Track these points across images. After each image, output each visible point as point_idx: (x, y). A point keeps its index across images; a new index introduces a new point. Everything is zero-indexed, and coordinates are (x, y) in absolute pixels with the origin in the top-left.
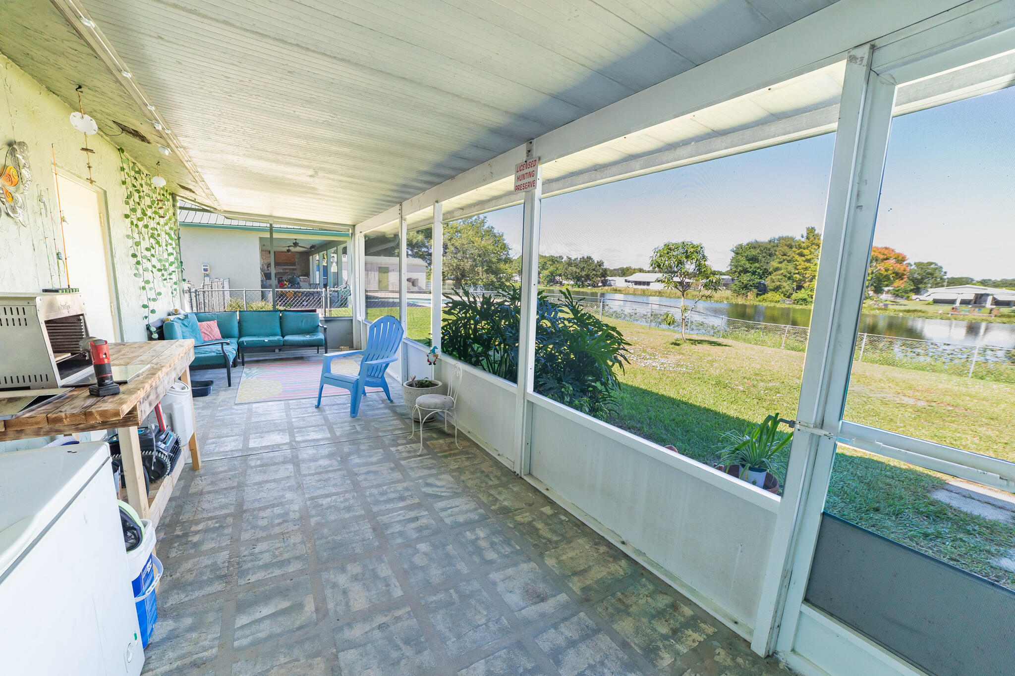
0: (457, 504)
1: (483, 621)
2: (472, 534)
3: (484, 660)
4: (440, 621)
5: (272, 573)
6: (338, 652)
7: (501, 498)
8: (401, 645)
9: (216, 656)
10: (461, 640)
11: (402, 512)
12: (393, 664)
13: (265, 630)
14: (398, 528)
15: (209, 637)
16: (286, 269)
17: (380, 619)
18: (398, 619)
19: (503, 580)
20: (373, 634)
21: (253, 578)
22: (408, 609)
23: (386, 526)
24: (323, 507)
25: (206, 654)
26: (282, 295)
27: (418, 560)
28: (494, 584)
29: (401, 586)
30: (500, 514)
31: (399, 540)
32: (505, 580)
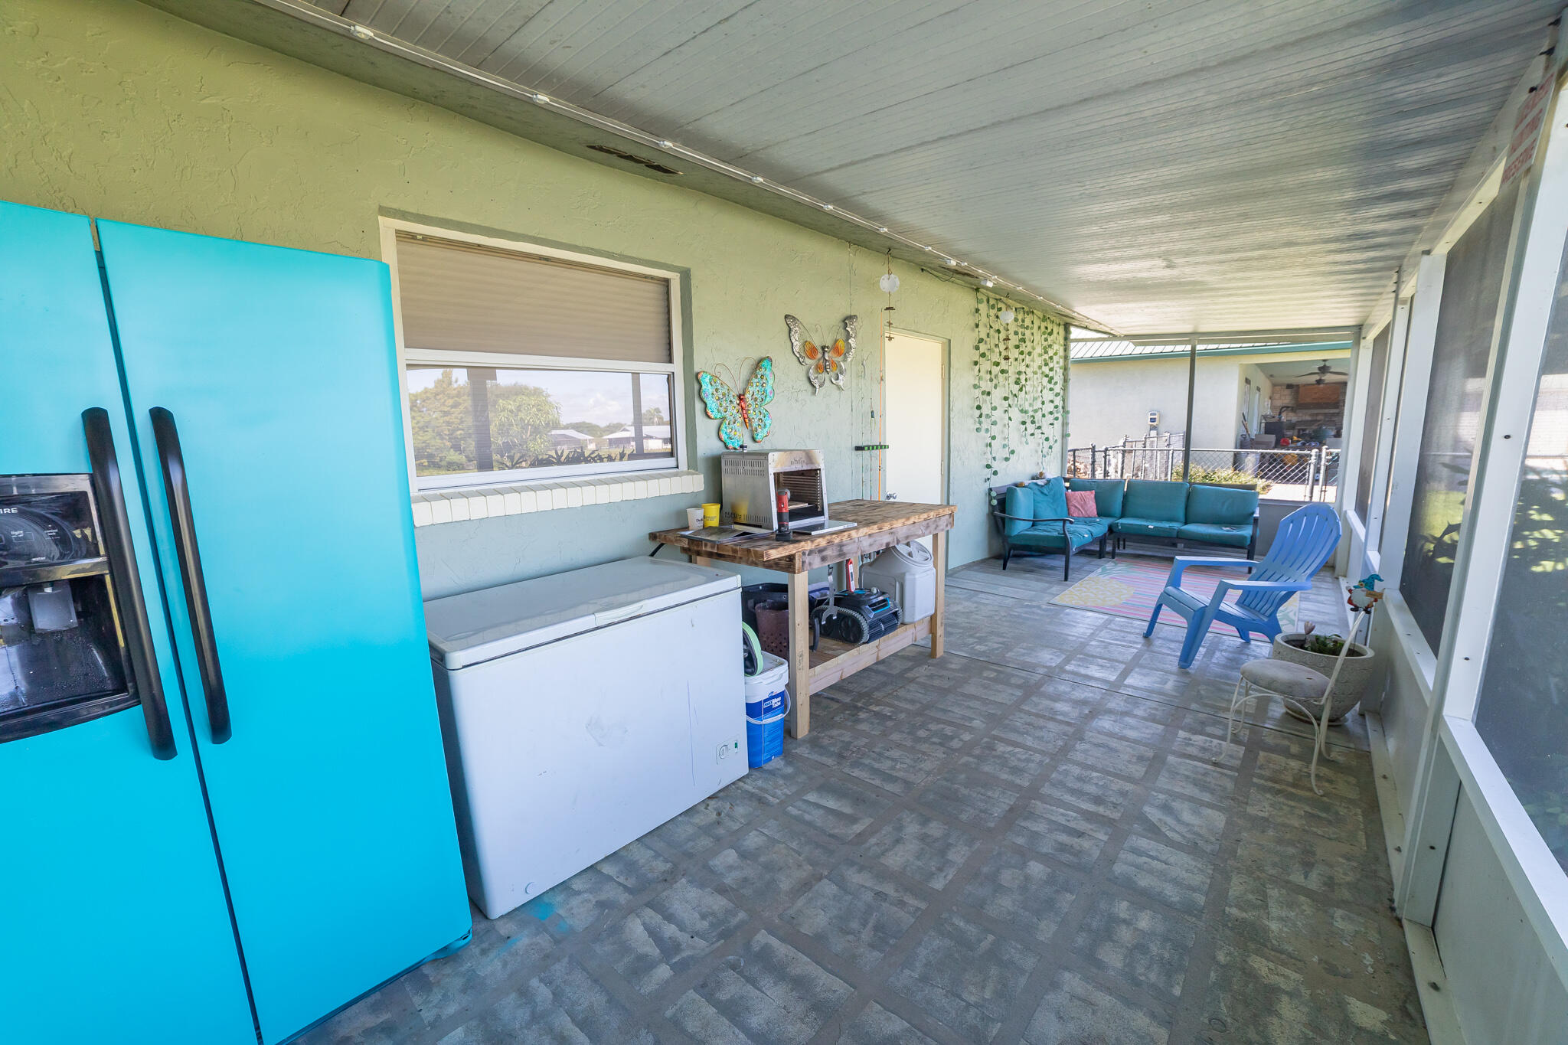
0: (1172, 860)
1: (972, 999)
2: (1128, 910)
3: (908, 1025)
4: (930, 947)
5: (873, 779)
6: (826, 877)
7: (1275, 910)
8: (870, 925)
9: (772, 806)
10: (921, 985)
11: (1075, 815)
12: (843, 929)
13: (815, 816)
14: (1040, 827)
15: (785, 790)
16: (1317, 414)
17: (889, 889)
18: (901, 904)
19: (1073, 996)
20: (866, 893)
21: (856, 773)
22: (923, 906)
23: (1032, 816)
24: (994, 753)
25: (770, 798)
26: (1275, 460)
27: (1007, 877)
28: (1055, 986)
29: (951, 881)
30: (1232, 929)
31: (1020, 841)
32: (1079, 999)
